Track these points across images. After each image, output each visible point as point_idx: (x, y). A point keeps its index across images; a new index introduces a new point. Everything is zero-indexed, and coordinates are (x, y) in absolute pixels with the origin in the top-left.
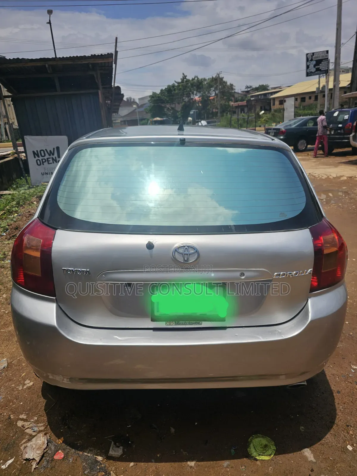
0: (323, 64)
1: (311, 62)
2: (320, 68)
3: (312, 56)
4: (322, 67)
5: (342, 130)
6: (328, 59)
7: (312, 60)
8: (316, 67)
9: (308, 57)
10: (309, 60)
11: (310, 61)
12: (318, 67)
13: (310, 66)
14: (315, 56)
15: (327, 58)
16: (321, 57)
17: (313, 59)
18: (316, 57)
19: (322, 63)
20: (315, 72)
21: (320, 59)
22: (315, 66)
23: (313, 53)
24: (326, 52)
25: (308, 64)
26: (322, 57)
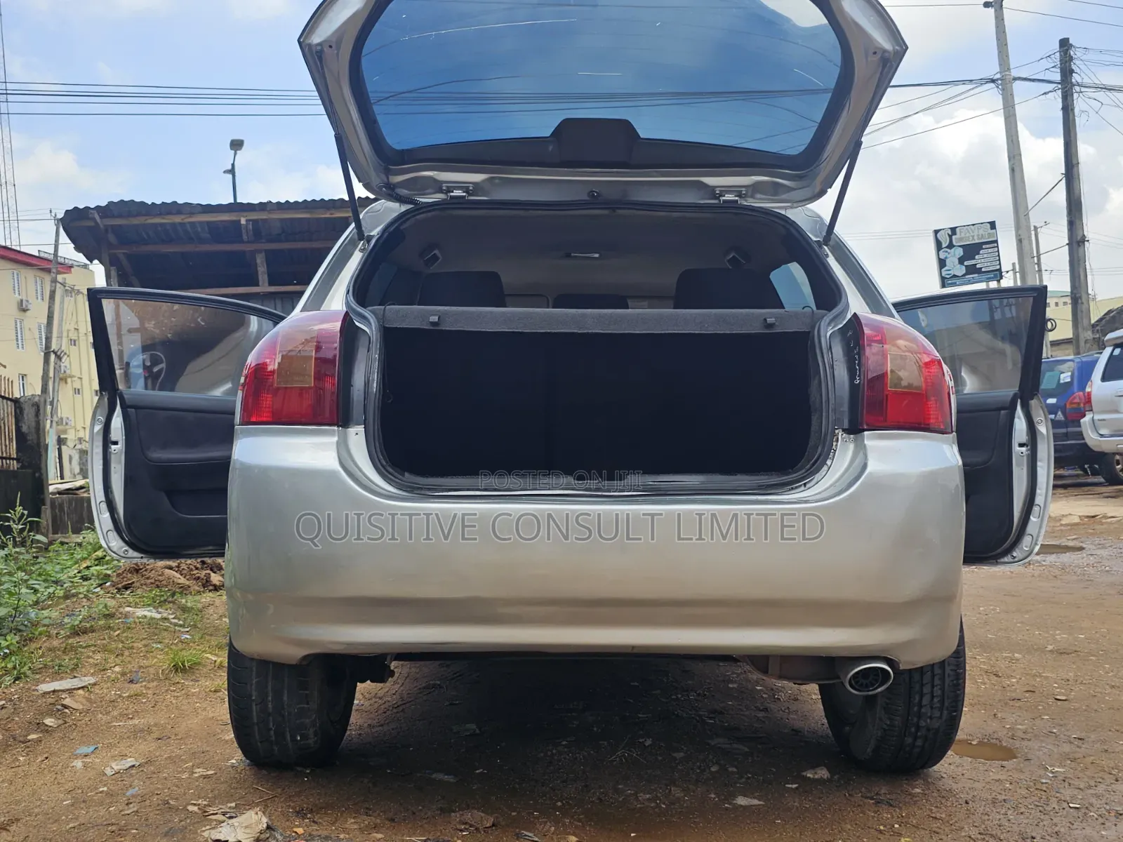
0: (985, 256)
1: (949, 250)
2: (978, 266)
3: (950, 237)
4: (981, 261)
5: (1060, 413)
6: (996, 241)
7: (951, 246)
8: (966, 263)
9: (940, 239)
10: (944, 246)
11: (947, 249)
12: (973, 262)
13: (948, 262)
14: (958, 236)
15: (995, 239)
16: (976, 237)
17: (954, 243)
18: (961, 239)
19: (981, 252)
20: (964, 275)
21: (973, 242)
22: (961, 261)
23: (953, 230)
24: (988, 225)
25: (942, 256)
26: (979, 239)
